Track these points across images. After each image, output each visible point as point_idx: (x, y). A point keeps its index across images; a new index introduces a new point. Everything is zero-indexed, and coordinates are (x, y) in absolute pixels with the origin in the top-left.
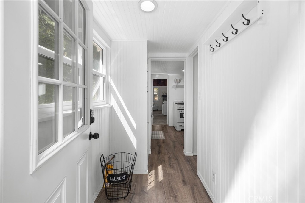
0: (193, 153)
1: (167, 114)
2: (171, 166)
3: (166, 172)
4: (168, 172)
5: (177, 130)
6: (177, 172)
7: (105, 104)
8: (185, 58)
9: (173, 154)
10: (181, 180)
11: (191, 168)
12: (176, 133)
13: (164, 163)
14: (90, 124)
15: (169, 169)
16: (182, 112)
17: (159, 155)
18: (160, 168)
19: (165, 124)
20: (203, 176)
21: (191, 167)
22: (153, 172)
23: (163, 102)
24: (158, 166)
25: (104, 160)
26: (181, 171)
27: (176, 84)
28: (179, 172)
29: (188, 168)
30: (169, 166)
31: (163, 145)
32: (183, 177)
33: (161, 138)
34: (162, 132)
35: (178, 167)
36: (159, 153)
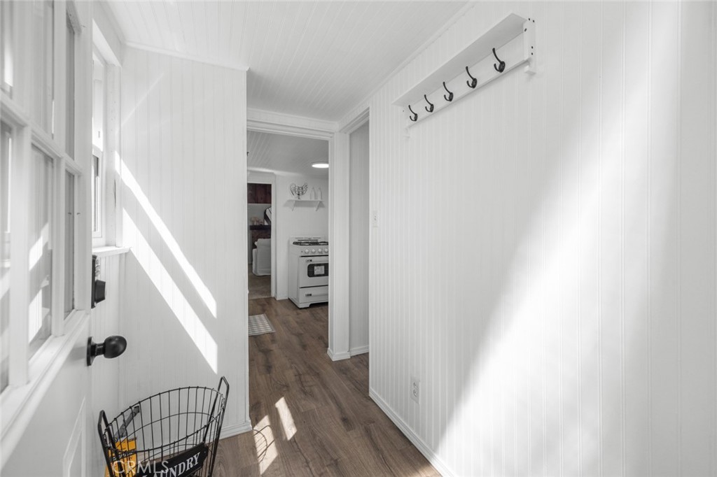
0: (349, 351)
1: (270, 272)
2: (307, 394)
3: (299, 411)
4: (303, 411)
5: (301, 306)
6: (324, 404)
7: (102, 246)
8: (331, 133)
9: (305, 363)
10: (339, 420)
11: (353, 387)
12: (298, 314)
13: (288, 390)
14: (93, 306)
15: (303, 402)
16: (311, 263)
17: (269, 373)
18: (281, 405)
19: (266, 297)
20: (384, 397)
21: (353, 384)
22: (265, 421)
23: (256, 243)
24: (275, 402)
25: (108, 430)
26: (334, 398)
27: (294, 198)
28: (330, 401)
29: (347, 388)
30: (303, 396)
31: (274, 347)
32: (342, 412)
33: (263, 331)
34: (262, 316)
35: (323, 390)
36: (267, 369)
